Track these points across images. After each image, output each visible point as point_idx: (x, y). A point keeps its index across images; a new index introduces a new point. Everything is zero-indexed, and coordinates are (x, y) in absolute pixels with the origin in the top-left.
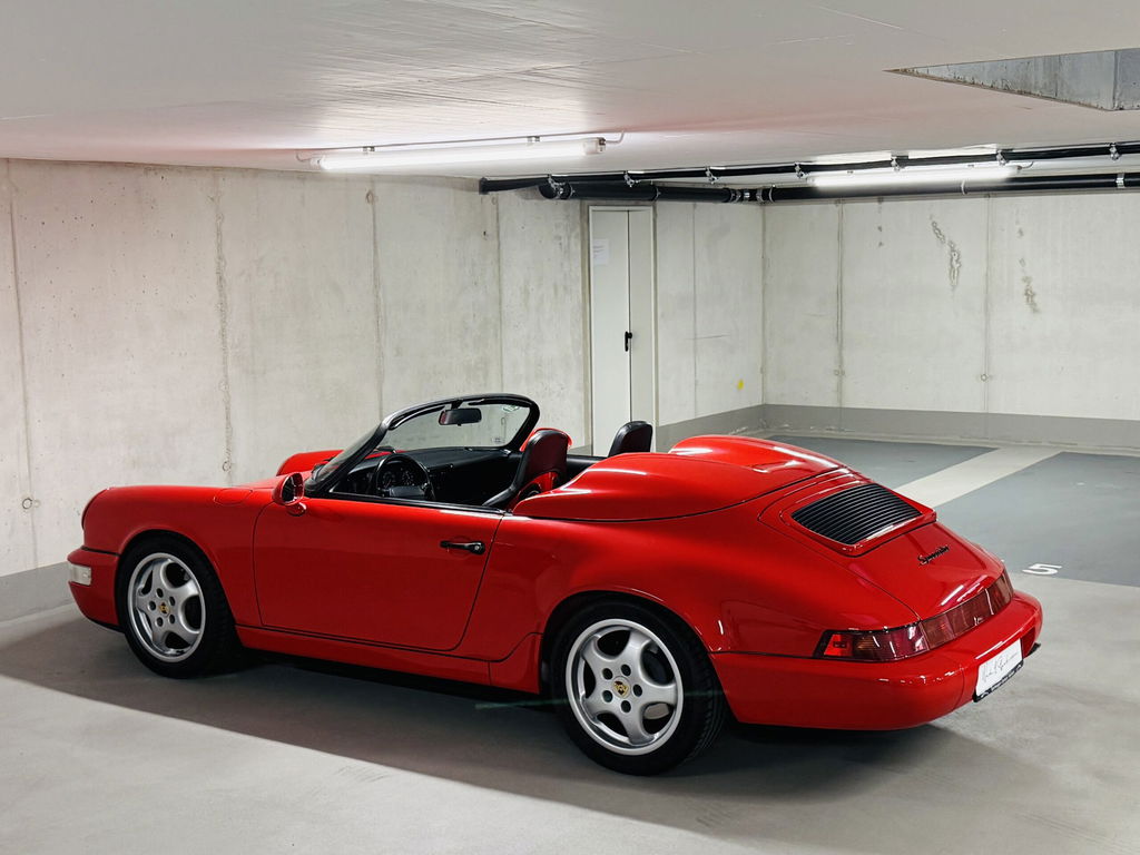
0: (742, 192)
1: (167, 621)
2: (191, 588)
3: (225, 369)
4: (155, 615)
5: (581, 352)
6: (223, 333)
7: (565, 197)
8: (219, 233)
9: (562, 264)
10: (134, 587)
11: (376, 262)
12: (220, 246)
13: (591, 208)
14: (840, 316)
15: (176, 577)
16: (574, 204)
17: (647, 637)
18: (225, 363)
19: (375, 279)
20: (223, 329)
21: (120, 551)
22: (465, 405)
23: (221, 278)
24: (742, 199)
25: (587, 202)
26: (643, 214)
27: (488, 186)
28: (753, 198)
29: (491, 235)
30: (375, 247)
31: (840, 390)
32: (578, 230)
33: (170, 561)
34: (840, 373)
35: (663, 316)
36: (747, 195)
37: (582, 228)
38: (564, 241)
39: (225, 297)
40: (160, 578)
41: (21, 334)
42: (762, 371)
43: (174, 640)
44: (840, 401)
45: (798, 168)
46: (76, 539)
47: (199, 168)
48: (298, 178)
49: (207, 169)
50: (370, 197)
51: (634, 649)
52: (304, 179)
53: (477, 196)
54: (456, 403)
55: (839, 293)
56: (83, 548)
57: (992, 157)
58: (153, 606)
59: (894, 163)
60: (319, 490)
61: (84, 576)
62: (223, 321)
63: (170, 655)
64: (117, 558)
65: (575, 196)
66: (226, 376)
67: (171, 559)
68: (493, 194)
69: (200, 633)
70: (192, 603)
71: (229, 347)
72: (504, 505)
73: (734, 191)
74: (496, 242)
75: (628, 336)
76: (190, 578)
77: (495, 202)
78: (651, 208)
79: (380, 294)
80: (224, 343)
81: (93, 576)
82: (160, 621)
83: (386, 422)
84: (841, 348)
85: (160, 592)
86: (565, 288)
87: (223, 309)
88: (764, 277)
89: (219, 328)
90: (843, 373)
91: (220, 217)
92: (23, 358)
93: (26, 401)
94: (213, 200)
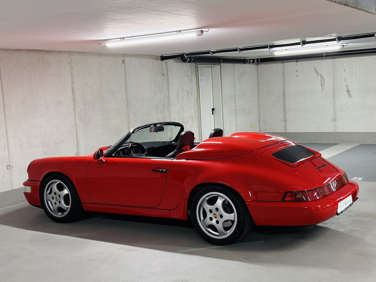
0: (250, 60)
1: (58, 203)
2: (66, 191)
3: (75, 121)
4: (54, 201)
5: (197, 115)
6: (74, 109)
7: (190, 62)
8: (72, 74)
9: (189, 85)
10: (46, 192)
11: (126, 84)
12: (72, 79)
13: (199, 66)
14: (284, 101)
15: (60, 188)
16: (193, 64)
17: (224, 198)
18: (75, 118)
19: (126, 90)
20: (74, 107)
21: (41, 180)
22: (158, 125)
23: (73, 90)
24: (250, 62)
25: (197, 64)
26: (216, 68)
27: (163, 58)
28: (253, 62)
29: (165, 75)
30: (126, 79)
31: (285, 126)
32: (195, 73)
33: (58, 183)
34: (285, 121)
35: (224, 102)
36: (252, 61)
37: (196, 72)
38: (190, 77)
39: (75, 96)
40: (55, 189)
41: (4, 108)
42: (259, 121)
43: (60, 210)
44: (285, 130)
45: (269, 47)
46: (26, 177)
47: (64, 52)
48: (99, 55)
49: (67, 52)
50: (123, 62)
51: (219, 202)
52: (100, 56)
53: (160, 61)
54: (155, 125)
55: (284, 94)
56: (28, 180)
57: (334, 40)
58: (53, 198)
59: (301, 43)
60: (109, 155)
61: (29, 189)
62: (74, 104)
63: (59, 215)
64: (40, 182)
65: (193, 61)
66: (76, 124)
67: (59, 182)
68: (165, 61)
69: (69, 207)
70: (66, 196)
72: (173, 156)
73: (247, 60)
74: (167, 77)
75: (213, 109)
76: (65, 188)
77: (166, 63)
78: (219, 66)
79: (128, 95)
80: (75, 111)
81: (32, 189)
82: (56, 203)
83: (131, 131)
84: (285, 112)
85: (55, 193)
86: (191, 93)
87: (74, 100)
88: (258, 89)
90: (286, 121)
91: (72, 69)
92: (5, 117)
93: (7, 132)
94: (69, 63)
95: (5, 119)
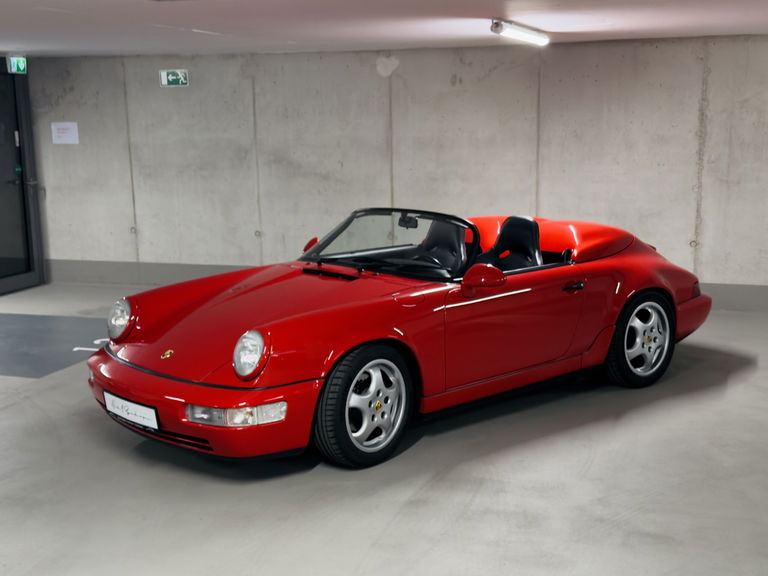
3: (699, 178)
6: (700, 153)
8: (705, 82)
12: (704, 91)
18: (700, 173)
20: (700, 150)
23: (702, 114)
39: (706, 127)
49: (699, 38)
62: (702, 144)
66: (700, 182)
71: (705, 161)
80: (700, 159)
87: (702, 136)
89: (697, 148)
91: (707, 71)
93: (538, 183)
94: (702, 59)
95: (537, 162)
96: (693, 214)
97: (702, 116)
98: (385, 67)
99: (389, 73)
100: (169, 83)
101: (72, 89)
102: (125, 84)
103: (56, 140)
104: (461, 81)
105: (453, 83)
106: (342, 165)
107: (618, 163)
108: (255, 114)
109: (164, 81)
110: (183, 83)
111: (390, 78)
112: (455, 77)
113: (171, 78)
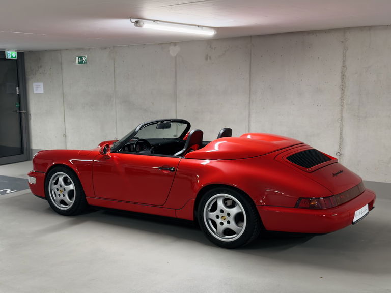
3: (341, 114)
6: (342, 99)
8: (344, 56)
12: (344, 61)
18: (342, 111)
20: (342, 97)
39: (345, 83)
66: (342, 117)
71: (345, 104)
80: (342, 102)
87: (343, 88)
89: (340, 96)
91: (346, 49)
92: (250, 101)
93: (250, 115)
94: (342, 42)
95: (249, 103)
96: (338, 136)
97: (343, 76)
98: (174, 51)
99: (175, 55)
100: (79, 63)
101: (41, 67)
102: (61, 64)
103: (35, 92)
104: (210, 58)
105: (206, 59)
106: (153, 104)
107: (294, 104)
108: (115, 78)
109: (77, 62)
110: (85, 63)
111: (176, 57)
112: (207, 56)
113: (80, 60)
